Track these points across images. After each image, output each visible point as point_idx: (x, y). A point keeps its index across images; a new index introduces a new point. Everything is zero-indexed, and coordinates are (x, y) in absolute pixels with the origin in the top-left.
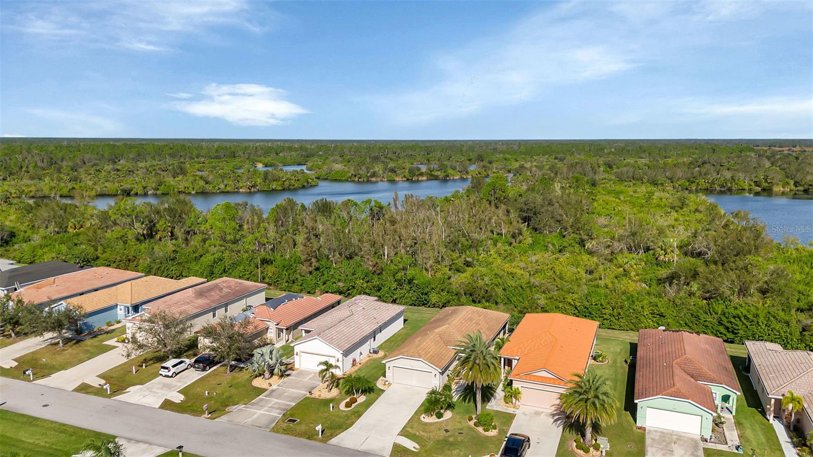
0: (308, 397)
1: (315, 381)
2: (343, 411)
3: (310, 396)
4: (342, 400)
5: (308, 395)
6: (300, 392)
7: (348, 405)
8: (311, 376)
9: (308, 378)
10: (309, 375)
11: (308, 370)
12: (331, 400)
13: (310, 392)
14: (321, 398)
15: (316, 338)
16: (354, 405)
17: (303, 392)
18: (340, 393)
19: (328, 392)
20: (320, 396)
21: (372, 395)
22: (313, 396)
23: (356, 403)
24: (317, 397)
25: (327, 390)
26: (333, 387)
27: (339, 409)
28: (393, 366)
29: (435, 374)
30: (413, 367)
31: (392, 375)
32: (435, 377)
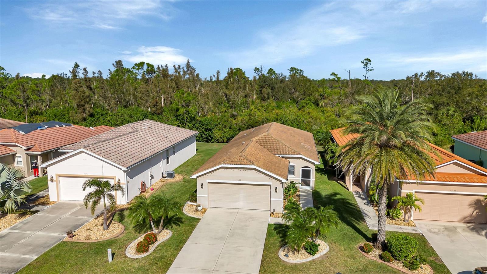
0: (65, 242)
1: (82, 216)
2: (134, 259)
3: (71, 240)
4: (130, 240)
5: (66, 238)
6: (52, 234)
7: (142, 248)
8: (74, 210)
9: (69, 213)
10: (72, 208)
11: (73, 202)
12: (110, 243)
13: (68, 233)
14: (91, 241)
15: (82, 152)
16: (152, 248)
17: (57, 234)
18: (126, 229)
19: (104, 229)
20: (88, 238)
21: (183, 228)
22: (75, 239)
23: (157, 243)
24: (83, 239)
25: (102, 228)
26: (113, 222)
27: (126, 257)
28: (209, 183)
29: (276, 188)
30: (240, 180)
31: (207, 196)
32: (277, 191)
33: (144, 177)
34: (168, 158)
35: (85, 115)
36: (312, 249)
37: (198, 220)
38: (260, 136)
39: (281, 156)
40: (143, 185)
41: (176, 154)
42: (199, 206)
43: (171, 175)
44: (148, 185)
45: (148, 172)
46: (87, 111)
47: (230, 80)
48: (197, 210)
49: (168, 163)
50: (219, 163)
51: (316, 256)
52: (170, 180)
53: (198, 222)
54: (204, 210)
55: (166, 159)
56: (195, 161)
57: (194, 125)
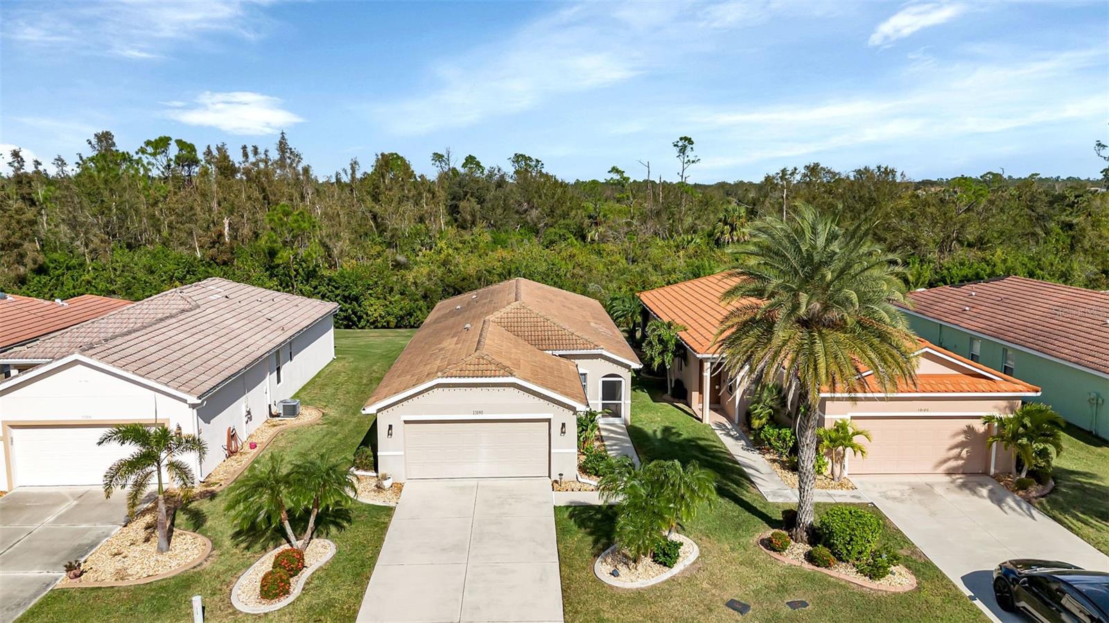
0: (63, 591)
1: (87, 521)
2: (259, 617)
3: (75, 583)
4: (235, 571)
5: (62, 579)
6: (20, 574)
7: (273, 587)
8: (62, 509)
9: (51, 519)
10: (55, 505)
11: (53, 490)
12: (185, 583)
13: (69, 568)
14: (131, 582)
15: (76, 362)
16: (297, 585)
17: (34, 573)
18: (216, 545)
19: (160, 550)
20: (121, 574)
21: (356, 532)
22: (88, 581)
23: (305, 574)
24: (109, 581)
25: (152, 547)
26: (177, 531)
27: (235, 612)
28: (406, 422)
29: (563, 425)
30: (481, 413)
31: (402, 453)
32: (564, 433)
33: (232, 416)
34: (278, 370)
35: (22, 269)
36: (666, 555)
37: (389, 511)
38: (503, 310)
39: (557, 353)
40: (232, 436)
41: (295, 358)
42: (385, 478)
43: (291, 411)
44: (243, 436)
45: (240, 406)
46: (28, 260)
47: (384, 182)
48: (379, 488)
49: (279, 381)
50: (429, 376)
51: (678, 568)
52: (291, 421)
53: (390, 516)
54: (398, 488)
55: (276, 372)
56: (338, 373)
57: (315, 288)
